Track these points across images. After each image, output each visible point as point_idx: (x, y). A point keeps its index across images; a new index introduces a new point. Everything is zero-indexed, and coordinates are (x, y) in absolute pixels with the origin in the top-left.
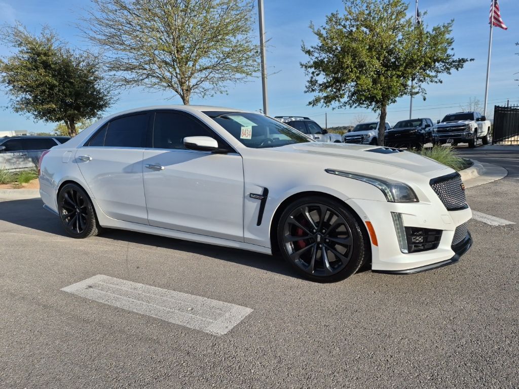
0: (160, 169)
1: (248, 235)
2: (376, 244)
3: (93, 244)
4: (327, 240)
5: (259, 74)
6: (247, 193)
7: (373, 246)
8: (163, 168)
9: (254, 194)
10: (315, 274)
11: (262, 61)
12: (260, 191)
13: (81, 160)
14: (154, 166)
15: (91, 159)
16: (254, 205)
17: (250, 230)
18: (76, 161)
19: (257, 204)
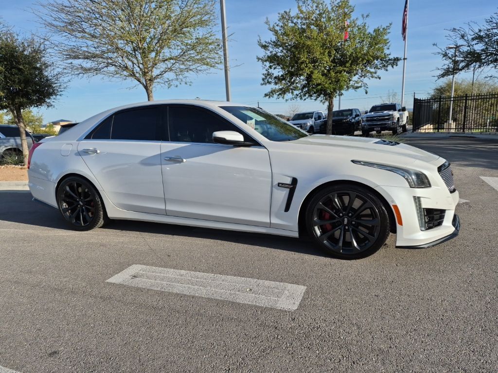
0: (182, 161)
1: (275, 221)
2: (401, 223)
3: (98, 235)
4: (353, 223)
5: (222, 66)
6: (276, 183)
7: (398, 225)
8: (185, 160)
9: (282, 184)
10: (344, 253)
11: (225, 55)
12: (288, 181)
13: (86, 152)
14: (174, 159)
15: (98, 152)
16: (283, 194)
17: (278, 216)
18: (79, 154)
19: (285, 192)
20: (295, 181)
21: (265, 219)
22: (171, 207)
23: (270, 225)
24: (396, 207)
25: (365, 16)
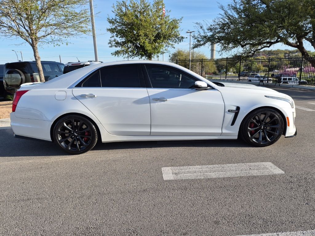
1: (224, 131)
2: (289, 126)
6: (227, 110)
7: (288, 126)
8: (168, 99)
9: (231, 110)
10: (262, 144)
12: (234, 108)
13: (83, 96)
15: (96, 96)
17: (226, 128)
18: (76, 98)
19: (232, 115)
20: (238, 108)
21: (219, 131)
22: (154, 130)
23: (221, 134)
24: (288, 118)
25: (168, 11)
